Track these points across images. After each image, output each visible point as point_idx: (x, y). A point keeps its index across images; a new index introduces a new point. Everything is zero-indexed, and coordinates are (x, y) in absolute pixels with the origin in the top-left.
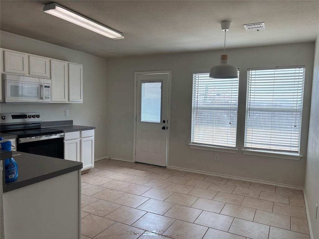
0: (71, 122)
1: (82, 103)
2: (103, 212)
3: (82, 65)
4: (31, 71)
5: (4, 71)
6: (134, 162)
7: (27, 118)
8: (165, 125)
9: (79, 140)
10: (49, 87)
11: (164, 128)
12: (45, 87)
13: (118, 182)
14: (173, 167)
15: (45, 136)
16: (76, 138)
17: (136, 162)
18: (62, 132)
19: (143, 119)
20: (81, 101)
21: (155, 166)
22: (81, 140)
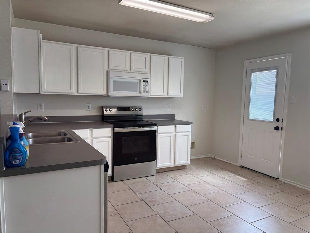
0: (173, 116)
1: (182, 97)
2: (170, 216)
3: (184, 58)
4: (132, 67)
5: (109, 68)
6: (240, 165)
7: (130, 110)
8: (279, 124)
9: (173, 134)
10: (147, 82)
11: (277, 128)
12: (144, 81)
13: (208, 186)
14: (288, 181)
15: (138, 127)
16: (171, 132)
17: (242, 167)
18: (155, 125)
19: (251, 116)
20: (181, 95)
21: (263, 175)
22: (175, 135)
